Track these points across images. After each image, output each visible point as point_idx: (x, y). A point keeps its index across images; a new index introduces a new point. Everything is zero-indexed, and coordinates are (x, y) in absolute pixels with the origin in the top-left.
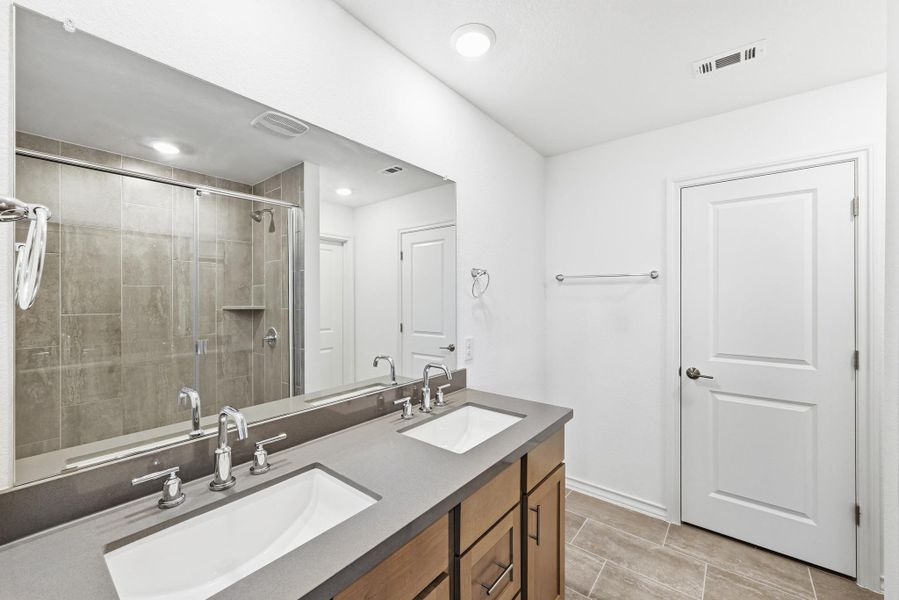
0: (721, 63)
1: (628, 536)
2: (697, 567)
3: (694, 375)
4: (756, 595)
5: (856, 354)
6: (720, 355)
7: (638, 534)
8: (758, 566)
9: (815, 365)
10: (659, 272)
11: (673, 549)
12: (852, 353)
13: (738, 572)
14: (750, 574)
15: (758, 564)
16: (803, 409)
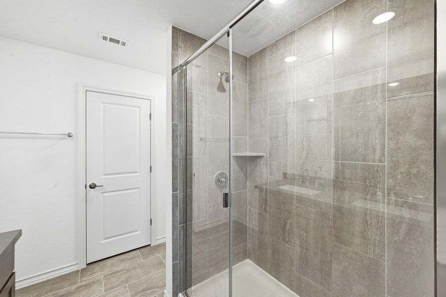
0: (111, 40)
1: (55, 294)
2: (98, 280)
3: (93, 187)
4: (124, 273)
5: (151, 166)
6: (106, 175)
7: (63, 287)
8: (123, 261)
9: (140, 173)
10: (73, 133)
11: (85, 281)
12: (149, 167)
13: (116, 269)
14: (121, 267)
15: (122, 261)
16: (136, 190)
